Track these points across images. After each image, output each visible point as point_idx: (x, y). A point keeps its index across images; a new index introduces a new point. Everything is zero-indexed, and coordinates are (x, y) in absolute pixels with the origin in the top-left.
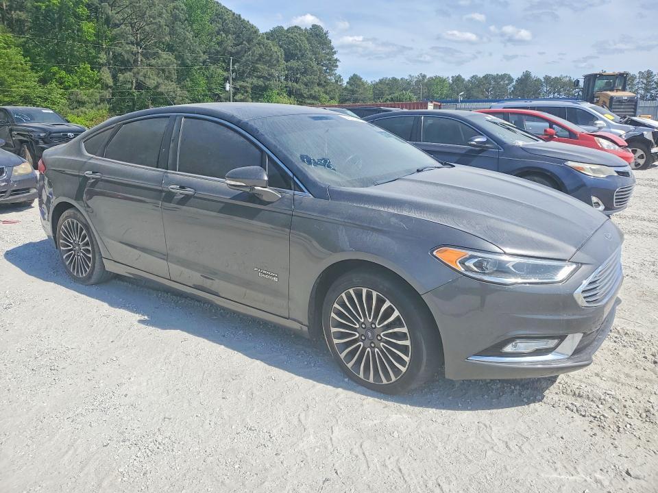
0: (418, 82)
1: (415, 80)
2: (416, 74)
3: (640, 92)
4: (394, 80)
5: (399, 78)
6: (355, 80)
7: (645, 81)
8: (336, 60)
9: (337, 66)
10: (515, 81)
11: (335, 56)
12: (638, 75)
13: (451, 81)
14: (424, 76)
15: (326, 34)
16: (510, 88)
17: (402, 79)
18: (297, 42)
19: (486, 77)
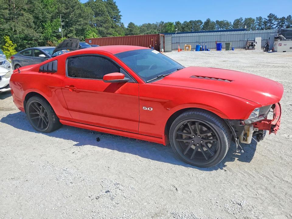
0: (160, 25)
1: (159, 24)
2: (159, 22)
3: (257, 26)
4: (149, 24)
5: (152, 23)
6: (131, 25)
7: (259, 22)
8: (120, 15)
9: (120, 18)
10: (203, 23)
11: (120, 14)
12: (256, 19)
13: (175, 24)
14: (163, 23)
15: (115, 3)
16: (202, 26)
17: (153, 24)
18: (100, 7)
19: (190, 22)
